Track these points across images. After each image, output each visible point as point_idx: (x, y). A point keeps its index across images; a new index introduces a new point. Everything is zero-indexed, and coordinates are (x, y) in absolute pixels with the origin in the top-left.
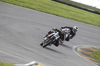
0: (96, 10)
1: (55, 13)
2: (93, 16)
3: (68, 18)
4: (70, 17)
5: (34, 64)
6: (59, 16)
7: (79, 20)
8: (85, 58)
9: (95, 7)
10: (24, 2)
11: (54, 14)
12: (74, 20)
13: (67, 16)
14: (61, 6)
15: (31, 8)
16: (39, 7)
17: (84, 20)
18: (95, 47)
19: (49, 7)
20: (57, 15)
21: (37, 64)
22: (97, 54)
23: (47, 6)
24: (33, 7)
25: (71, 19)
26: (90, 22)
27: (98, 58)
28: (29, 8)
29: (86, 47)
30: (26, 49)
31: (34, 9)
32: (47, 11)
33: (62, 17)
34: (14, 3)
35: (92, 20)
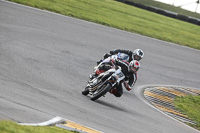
0: (181, 14)
1: (100, 19)
2: (176, 25)
3: (126, 29)
4: (130, 27)
5: (58, 123)
6: (108, 25)
7: (148, 32)
8: (161, 110)
9: (179, 7)
11: (97, 22)
12: (139, 33)
13: (123, 25)
15: (51, 10)
17: (158, 34)
18: (181, 87)
19: (88, 7)
20: (104, 24)
21: (64, 123)
22: (183, 102)
23: (84, 5)
24: (55, 7)
25: (132, 31)
26: (170, 38)
27: (186, 110)
28: (47, 9)
29: (162, 87)
30: (41, 92)
31: (56, 12)
32: (84, 15)
33: (113, 26)
35: (173, 34)
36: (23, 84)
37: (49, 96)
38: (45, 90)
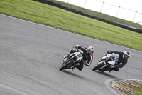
0: (139, 28)
1: (81, 31)
2: (135, 36)
3: (100, 39)
4: (102, 37)
6: (87, 36)
9: (137, 23)
10: (37, 16)
11: (79, 33)
12: (108, 41)
13: (98, 36)
14: (89, 22)
15: (47, 25)
16: (59, 23)
17: (122, 42)
18: (138, 80)
19: (72, 22)
20: (84, 35)
22: (140, 91)
23: (69, 21)
24: (49, 22)
25: (104, 40)
26: (130, 45)
28: (44, 24)
31: (51, 26)
34: (22, 17)
35: (133, 43)
36: (26, 77)
37: (45, 86)
38: (42, 82)
